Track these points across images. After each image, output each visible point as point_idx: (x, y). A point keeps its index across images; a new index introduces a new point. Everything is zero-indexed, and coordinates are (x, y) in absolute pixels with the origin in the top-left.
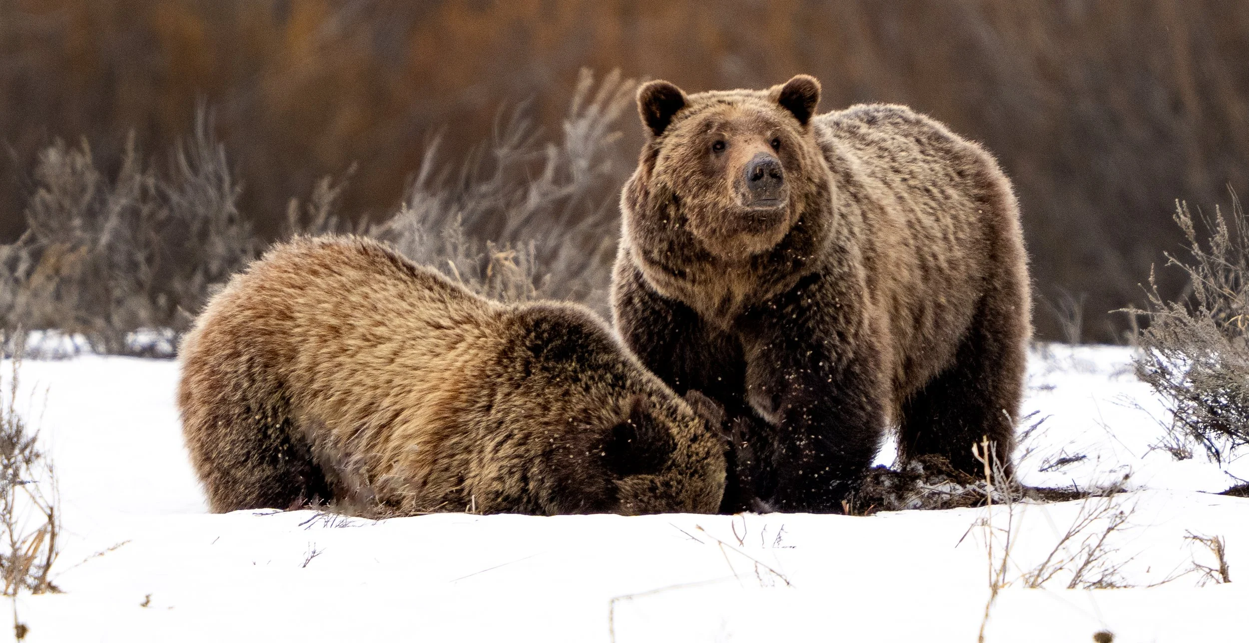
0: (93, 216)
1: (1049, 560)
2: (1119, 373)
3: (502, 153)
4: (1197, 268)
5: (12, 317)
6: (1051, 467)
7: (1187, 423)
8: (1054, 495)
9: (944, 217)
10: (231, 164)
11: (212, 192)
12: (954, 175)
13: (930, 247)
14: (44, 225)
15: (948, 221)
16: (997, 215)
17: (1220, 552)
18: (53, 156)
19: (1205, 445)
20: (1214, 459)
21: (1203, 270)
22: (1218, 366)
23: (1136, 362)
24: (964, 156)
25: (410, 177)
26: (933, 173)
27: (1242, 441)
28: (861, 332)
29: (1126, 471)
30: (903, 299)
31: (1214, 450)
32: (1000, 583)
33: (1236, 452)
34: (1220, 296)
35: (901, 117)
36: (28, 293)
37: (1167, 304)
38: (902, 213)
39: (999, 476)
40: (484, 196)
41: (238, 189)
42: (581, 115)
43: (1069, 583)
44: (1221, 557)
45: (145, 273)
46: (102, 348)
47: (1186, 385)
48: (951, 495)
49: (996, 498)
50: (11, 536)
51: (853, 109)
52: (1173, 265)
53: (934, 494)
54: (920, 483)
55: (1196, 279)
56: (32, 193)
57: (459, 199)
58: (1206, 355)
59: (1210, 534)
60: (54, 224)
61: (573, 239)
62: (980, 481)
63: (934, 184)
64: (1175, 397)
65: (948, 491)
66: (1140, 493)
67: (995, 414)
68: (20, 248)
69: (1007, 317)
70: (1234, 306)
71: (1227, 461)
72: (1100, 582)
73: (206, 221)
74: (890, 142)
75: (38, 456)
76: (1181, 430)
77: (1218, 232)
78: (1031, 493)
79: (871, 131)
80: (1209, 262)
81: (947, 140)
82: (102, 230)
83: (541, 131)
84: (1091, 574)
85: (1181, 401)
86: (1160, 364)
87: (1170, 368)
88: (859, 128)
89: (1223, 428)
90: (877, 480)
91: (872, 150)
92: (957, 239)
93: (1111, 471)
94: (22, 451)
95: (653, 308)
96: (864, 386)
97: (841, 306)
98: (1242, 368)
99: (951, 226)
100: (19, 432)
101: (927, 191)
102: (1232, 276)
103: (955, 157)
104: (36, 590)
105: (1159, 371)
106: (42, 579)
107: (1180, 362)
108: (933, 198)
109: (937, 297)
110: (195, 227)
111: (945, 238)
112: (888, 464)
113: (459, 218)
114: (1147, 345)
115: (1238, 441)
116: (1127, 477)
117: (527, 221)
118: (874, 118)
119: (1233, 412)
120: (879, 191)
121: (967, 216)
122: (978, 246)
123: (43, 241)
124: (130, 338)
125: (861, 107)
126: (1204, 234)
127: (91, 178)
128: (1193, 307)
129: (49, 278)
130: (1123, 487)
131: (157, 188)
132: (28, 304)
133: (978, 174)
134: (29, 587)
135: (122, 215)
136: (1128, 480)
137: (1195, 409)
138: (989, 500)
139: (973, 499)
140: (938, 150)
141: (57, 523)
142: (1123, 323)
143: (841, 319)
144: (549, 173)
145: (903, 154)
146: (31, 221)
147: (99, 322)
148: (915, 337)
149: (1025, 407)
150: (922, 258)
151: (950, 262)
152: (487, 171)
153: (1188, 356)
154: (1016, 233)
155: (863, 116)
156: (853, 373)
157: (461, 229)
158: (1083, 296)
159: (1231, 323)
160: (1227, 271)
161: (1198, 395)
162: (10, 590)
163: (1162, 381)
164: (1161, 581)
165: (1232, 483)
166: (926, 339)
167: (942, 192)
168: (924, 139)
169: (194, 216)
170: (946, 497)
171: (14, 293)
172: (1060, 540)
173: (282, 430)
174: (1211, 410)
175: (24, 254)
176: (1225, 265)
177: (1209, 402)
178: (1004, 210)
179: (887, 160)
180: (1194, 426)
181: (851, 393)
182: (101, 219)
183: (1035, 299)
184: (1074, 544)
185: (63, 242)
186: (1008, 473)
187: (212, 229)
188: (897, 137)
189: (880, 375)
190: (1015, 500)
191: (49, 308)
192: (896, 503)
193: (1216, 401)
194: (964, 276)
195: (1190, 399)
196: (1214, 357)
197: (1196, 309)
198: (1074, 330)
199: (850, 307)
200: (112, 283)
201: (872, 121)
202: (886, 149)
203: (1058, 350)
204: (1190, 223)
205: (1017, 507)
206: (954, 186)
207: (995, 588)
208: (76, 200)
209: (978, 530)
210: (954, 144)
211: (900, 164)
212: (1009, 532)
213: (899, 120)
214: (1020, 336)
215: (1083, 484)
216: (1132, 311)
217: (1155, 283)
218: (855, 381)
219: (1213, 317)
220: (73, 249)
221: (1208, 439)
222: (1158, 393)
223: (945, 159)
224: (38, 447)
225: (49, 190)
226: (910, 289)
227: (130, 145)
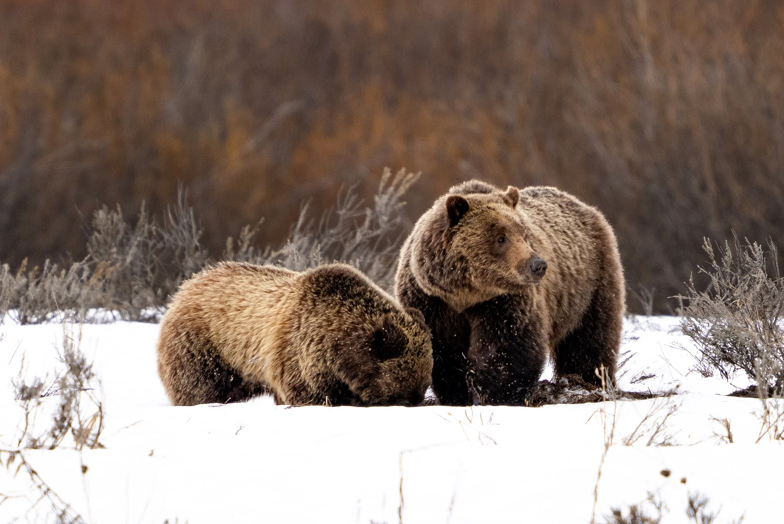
0: (123, 246)
1: (636, 431)
2: (674, 330)
3: (342, 212)
4: (715, 274)
5: (79, 301)
6: (637, 381)
7: (710, 357)
8: (638, 396)
9: (574, 246)
10: (196, 219)
11: (186, 234)
12: (580, 224)
13: (566, 263)
14: (97, 252)
15: (577, 248)
16: (604, 246)
17: (728, 427)
18: (101, 214)
19: (719, 369)
20: (724, 377)
21: (718, 275)
22: (726, 327)
23: (682, 324)
24: (587, 214)
25: (292, 226)
26: (568, 223)
27: (739, 367)
28: (532, 309)
29: (678, 383)
30: (552, 290)
31: (724, 372)
32: (610, 443)
33: (736, 373)
34: (727, 289)
35: (552, 193)
36: (88, 288)
37: (699, 294)
38: (550, 244)
39: (609, 385)
40: (332, 236)
41: (200, 232)
42: (384, 192)
43: (647, 442)
44: (729, 429)
45: (151, 277)
46: (127, 317)
47: (710, 337)
48: (583, 396)
49: (607, 398)
50: (79, 418)
51: (527, 189)
52: (703, 273)
53: (574, 395)
54: (566, 390)
55: (715, 280)
56: (91, 234)
57: (319, 237)
58: (720, 321)
59: (722, 417)
60: (102, 251)
61: (380, 259)
62: (598, 388)
63: (569, 229)
64: (703, 343)
65: (582, 394)
66: (685, 395)
67: (605, 352)
68: (84, 264)
69: (610, 300)
70: (735, 295)
71: (732, 377)
72: (663, 443)
73: (183, 249)
74: (544, 206)
75: (93, 375)
76: (706, 361)
77: (727, 255)
78: (626, 395)
79: (534, 200)
80: (721, 271)
81: (577, 205)
82: (127, 254)
83: (363, 201)
84: (659, 439)
85: (706, 345)
86: (695, 325)
87: (701, 328)
88: (527, 199)
89: (729, 360)
90: (543, 388)
91: (534, 210)
92: (581, 258)
93: (669, 383)
94: (85, 372)
95: (418, 297)
96: (534, 336)
97: (523, 296)
98: (739, 328)
99: (578, 251)
100: (83, 362)
101: (565, 232)
102: (734, 278)
103: (581, 214)
104: (92, 447)
105: (695, 329)
106: (95, 441)
107: (706, 325)
108: (568, 236)
109: (570, 290)
110: (178, 252)
111: (575, 258)
112: (549, 379)
113: (319, 247)
114: (688, 316)
115: (737, 367)
116: (678, 386)
117: (355, 249)
118: (537, 194)
119: (735, 351)
120: (538, 232)
121: (588, 246)
122: (593, 262)
123: (96, 260)
124: (143, 312)
125: (531, 188)
126: (719, 256)
127: (122, 226)
128: (713, 294)
129: (99, 280)
130: (676, 392)
131: (156, 231)
132: (88, 294)
133: (594, 224)
134: (88, 445)
135: (138, 246)
136: (679, 388)
137: (714, 350)
138: (604, 399)
139: (595, 398)
140: (571, 211)
141: (103, 410)
142: (676, 304)
143: (523, 303)
144: (367, 223)
145: (551, 213)
146: (90, 250)
147: (126, 303)
148: (558, 311)
149: (622, 349)
150: (561, 269)
151: (577, 270)
152: (333, 223)
153: (710, 321)
154: (616, 255)
155: (530, 193)
156: (528, 330)
157: (320, 253)
158: (654, 289)
159: (733, 304)
160: (731, 276)
161: (716, 342)
162: (79, 447)
163: (696, 335)
164: (696, 442)
165: (734, 390)
166: (564, 313)
167: (573, 233)
168: (564, 205)
169: (177, 247)
170: (580, 397)
171: (81, 288)
172: (642, 420)
173: (214, 360)
174: (723, 350)
175: (86, 267)
176: (730, 273)
177: (721, 346)
178: (608, 243)
179: (542, 216)
180: (714, 359)
181: (527, 340)
182: (127, 248)
183: (627, 291)
184: (650, 422)
185: (107, 261)
186: (614, 384)
187: (186, 253)
188: (548, 204)
189: (543, 331)
190: (617, 399)
191: (99, 296)
192: (554, 401)
193: (725, 345)
194: (586, 279)
195: (711, 344)
196: (724, 322)
197: (714, 296)
198: (649, 308)
199: (527, 296)
200: (133, 283)
201: (535, 195)
202: (542, 210)
203: (640, 318)
204: (711, 250)
205: (619, 402)
206: (580, 230)
207: (607, 446)
208: (114, 237)
209: (598, 414)
210: (581, 208)
211: (550, 218)
212: (614, 416)
213: (551, 195)
214: (619, 310)
215: (654, 391)
216: (680, 297)
217: (693, 282)
218: (529, 335)
219: (723, 300)
220: (112, 264)
221: (721, 366)
222: (694, 341)
223: (575, 215)
224: (93, 370)
225: (100, 233)
226: (555, 285)
227: (143, 209)
